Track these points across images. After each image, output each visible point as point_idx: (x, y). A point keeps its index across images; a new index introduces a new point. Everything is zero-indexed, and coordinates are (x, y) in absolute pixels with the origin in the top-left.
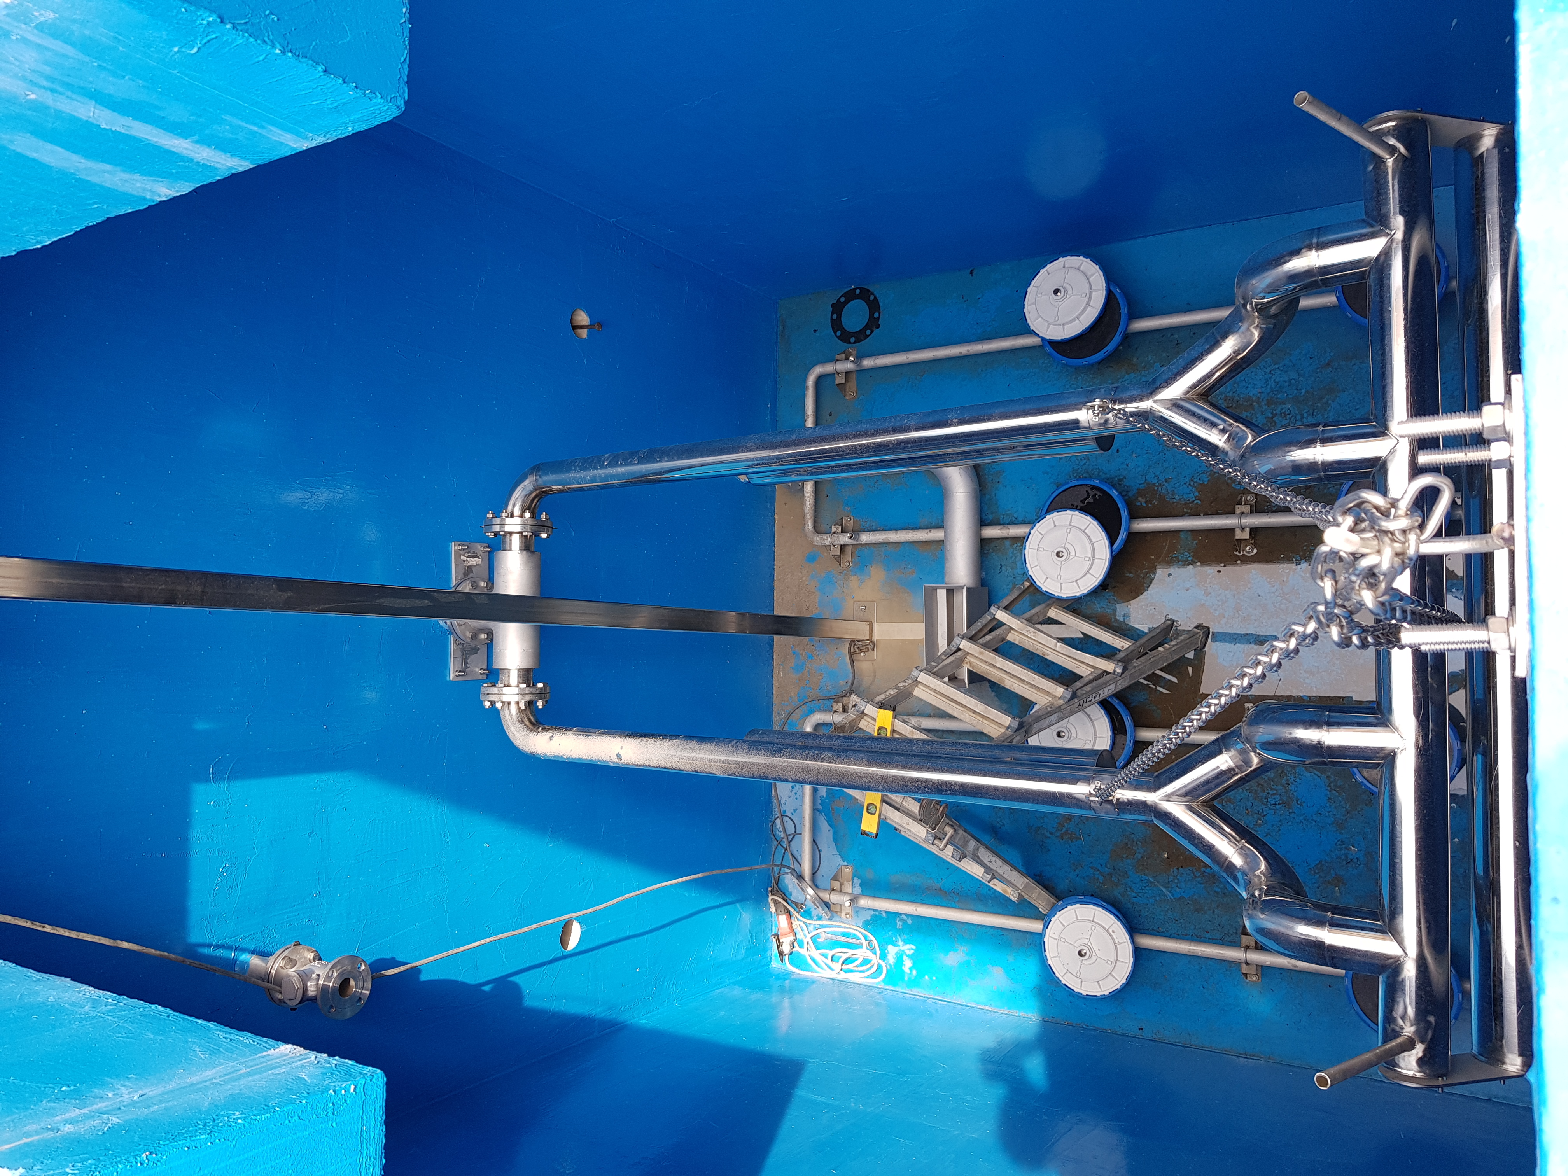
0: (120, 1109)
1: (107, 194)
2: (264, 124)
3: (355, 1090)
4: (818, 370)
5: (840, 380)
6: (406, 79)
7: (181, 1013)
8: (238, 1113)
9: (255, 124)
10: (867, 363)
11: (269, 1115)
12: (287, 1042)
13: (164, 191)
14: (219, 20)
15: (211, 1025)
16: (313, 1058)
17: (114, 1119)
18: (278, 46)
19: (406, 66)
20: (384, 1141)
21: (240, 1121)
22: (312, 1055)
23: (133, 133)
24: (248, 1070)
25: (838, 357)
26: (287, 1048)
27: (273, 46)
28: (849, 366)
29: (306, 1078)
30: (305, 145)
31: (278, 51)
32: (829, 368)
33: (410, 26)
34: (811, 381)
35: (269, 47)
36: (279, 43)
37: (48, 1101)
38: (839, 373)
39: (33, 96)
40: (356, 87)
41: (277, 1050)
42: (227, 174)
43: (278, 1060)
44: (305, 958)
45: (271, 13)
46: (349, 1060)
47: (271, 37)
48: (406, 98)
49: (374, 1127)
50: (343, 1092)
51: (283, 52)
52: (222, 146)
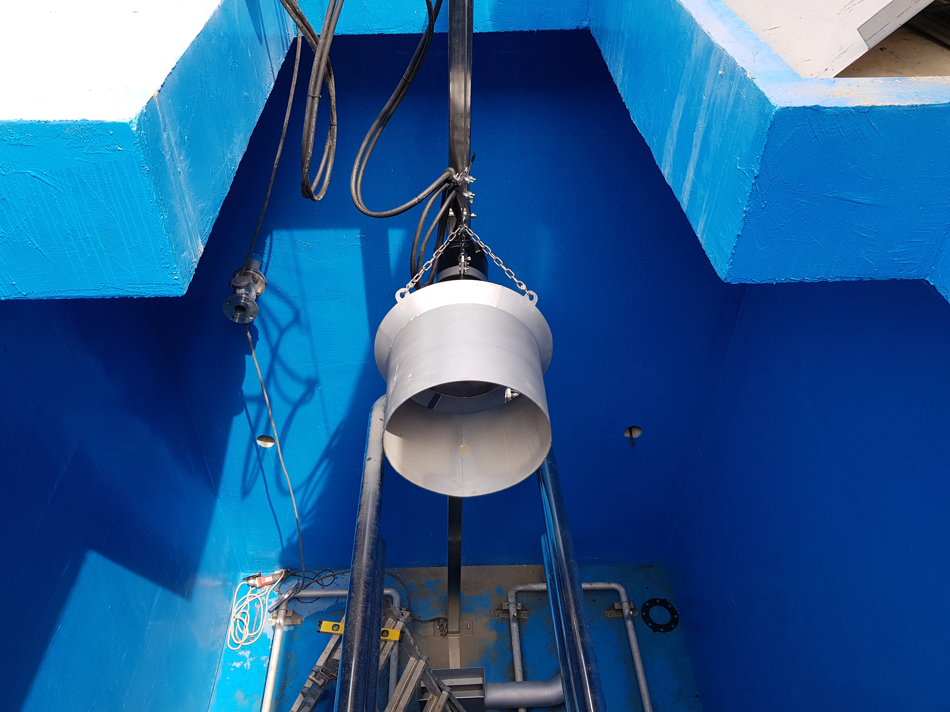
0: (173, 161)
1: (661, 144)
2: (707, 211)
3: (176, 279)
4: (622, 590)
5: (617, 606)
6: (743, 282)
7: (225, 201)
8: (167, 217)
9: (706, 207)
10: (629, 624)
11: (164, 232)
12: (204, 249)
13: (666, 171)
14: (756, 175)
15: (217, 213)
16: (195, 260)
17: (168, 157)
18: (748, 209)
19: (751, 282)
20: (146, 297)
21: (162, 217)
22: (196, 260)
23: (694, 149)
24: (191, 227)
25: (632, 604)
26: (202, 248)
27: (747, 206)
28: (626, 611)
29: (184, 255)
30: (699, 235)
31: (745, 209)
32: (624, 598)
33: (774, 284)
34: (614, 586)
35: (746, 204)
36: (749, 209)
37: (180, 129)
38: (621, 604)
39: (704, 98)
40: (733, 254)
41: (201, 243)
42: (679, 200)
43: (195, 242)
44: (258, 288)
45: (766, 204)
46: (193, 279)
47: (752, 205)
48: (732, 283)
49: (154, 291)
50: (175, 272)
51: (745, 212)
52: (693, 193)
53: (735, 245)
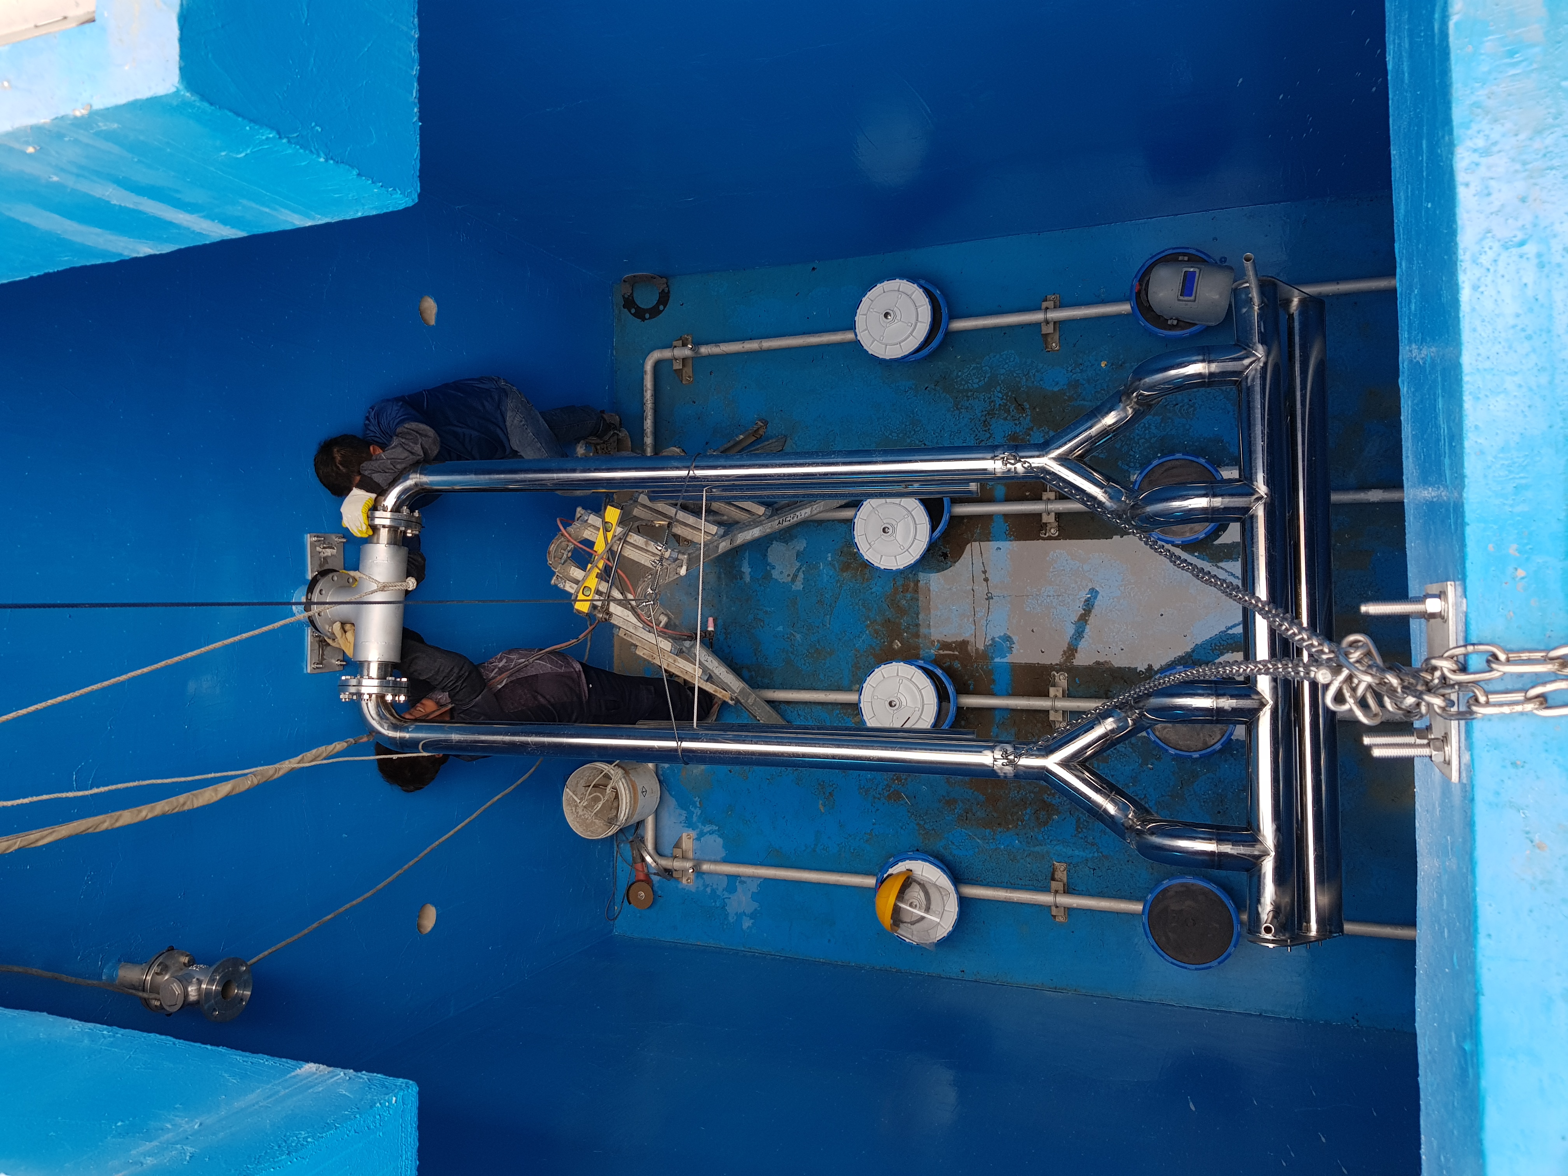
0: (187, 1138)
2: (277, 207)
3: (396, 1101)
4: (656, 355)
5: (677, 366)
6: (418, 174)
7: (185, 1040)
8: (303, 1133)
9: (268, 207)
10: (704, 350)
11: (332, 1132)
12: (307, 1061)
13: (144, 249)
14: (278, 136)
15: (220, 1049)
16: (342, 1074)
17: (189, 1148)
18: (322, 155)
19: (418, 162)
21: (309, 1140)
22: (341, 1073)
23: (141, 208)
24: (287, 1091)
25: (675, 343)
26: (310, 1067)
27: (319, 156)
28: (686, 352)
29: (347, 1094)
30: (309, 223)
31: (322, 160)
32: (667, 354)
33: (420, 124)
34: (649, 366)
35: (315, 156)
36: (323, 153)
37: (113, 1137)
38: (676, 359)
39: (55, 179)
40: (382, 186)
41: (302, 1069)
42: (218, 239)
43: (309, 1079)
44: (180, 962)
45: (316, 125)
46: (378, 1073)
47: (317, 147)
48: (419, 191)
49: (411, 1133)
50: (387, 1104)
51: (327, 160)
52: (225, 221)
53: (370, 182)
